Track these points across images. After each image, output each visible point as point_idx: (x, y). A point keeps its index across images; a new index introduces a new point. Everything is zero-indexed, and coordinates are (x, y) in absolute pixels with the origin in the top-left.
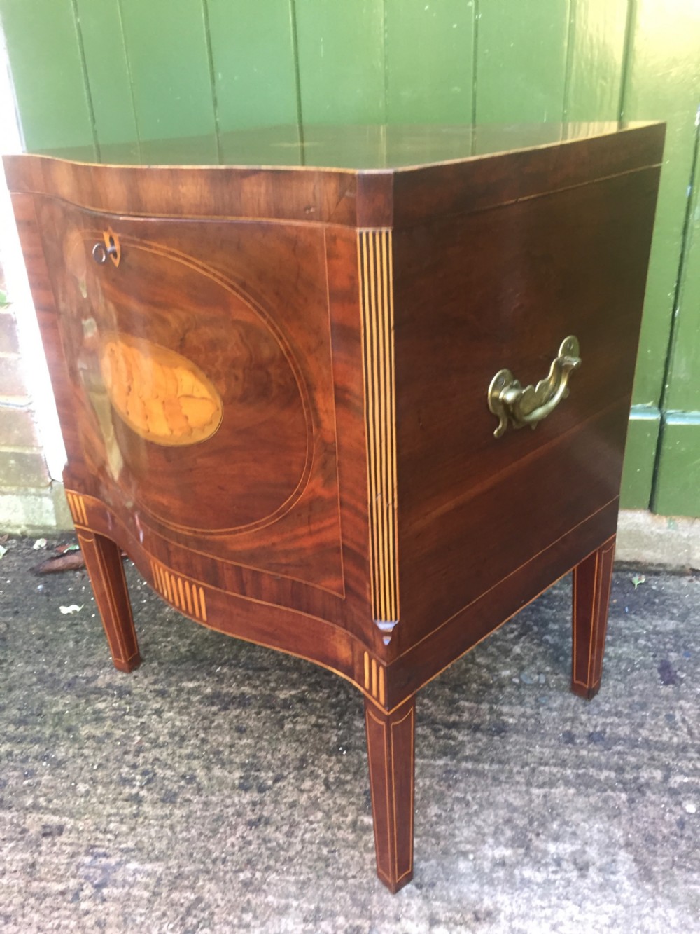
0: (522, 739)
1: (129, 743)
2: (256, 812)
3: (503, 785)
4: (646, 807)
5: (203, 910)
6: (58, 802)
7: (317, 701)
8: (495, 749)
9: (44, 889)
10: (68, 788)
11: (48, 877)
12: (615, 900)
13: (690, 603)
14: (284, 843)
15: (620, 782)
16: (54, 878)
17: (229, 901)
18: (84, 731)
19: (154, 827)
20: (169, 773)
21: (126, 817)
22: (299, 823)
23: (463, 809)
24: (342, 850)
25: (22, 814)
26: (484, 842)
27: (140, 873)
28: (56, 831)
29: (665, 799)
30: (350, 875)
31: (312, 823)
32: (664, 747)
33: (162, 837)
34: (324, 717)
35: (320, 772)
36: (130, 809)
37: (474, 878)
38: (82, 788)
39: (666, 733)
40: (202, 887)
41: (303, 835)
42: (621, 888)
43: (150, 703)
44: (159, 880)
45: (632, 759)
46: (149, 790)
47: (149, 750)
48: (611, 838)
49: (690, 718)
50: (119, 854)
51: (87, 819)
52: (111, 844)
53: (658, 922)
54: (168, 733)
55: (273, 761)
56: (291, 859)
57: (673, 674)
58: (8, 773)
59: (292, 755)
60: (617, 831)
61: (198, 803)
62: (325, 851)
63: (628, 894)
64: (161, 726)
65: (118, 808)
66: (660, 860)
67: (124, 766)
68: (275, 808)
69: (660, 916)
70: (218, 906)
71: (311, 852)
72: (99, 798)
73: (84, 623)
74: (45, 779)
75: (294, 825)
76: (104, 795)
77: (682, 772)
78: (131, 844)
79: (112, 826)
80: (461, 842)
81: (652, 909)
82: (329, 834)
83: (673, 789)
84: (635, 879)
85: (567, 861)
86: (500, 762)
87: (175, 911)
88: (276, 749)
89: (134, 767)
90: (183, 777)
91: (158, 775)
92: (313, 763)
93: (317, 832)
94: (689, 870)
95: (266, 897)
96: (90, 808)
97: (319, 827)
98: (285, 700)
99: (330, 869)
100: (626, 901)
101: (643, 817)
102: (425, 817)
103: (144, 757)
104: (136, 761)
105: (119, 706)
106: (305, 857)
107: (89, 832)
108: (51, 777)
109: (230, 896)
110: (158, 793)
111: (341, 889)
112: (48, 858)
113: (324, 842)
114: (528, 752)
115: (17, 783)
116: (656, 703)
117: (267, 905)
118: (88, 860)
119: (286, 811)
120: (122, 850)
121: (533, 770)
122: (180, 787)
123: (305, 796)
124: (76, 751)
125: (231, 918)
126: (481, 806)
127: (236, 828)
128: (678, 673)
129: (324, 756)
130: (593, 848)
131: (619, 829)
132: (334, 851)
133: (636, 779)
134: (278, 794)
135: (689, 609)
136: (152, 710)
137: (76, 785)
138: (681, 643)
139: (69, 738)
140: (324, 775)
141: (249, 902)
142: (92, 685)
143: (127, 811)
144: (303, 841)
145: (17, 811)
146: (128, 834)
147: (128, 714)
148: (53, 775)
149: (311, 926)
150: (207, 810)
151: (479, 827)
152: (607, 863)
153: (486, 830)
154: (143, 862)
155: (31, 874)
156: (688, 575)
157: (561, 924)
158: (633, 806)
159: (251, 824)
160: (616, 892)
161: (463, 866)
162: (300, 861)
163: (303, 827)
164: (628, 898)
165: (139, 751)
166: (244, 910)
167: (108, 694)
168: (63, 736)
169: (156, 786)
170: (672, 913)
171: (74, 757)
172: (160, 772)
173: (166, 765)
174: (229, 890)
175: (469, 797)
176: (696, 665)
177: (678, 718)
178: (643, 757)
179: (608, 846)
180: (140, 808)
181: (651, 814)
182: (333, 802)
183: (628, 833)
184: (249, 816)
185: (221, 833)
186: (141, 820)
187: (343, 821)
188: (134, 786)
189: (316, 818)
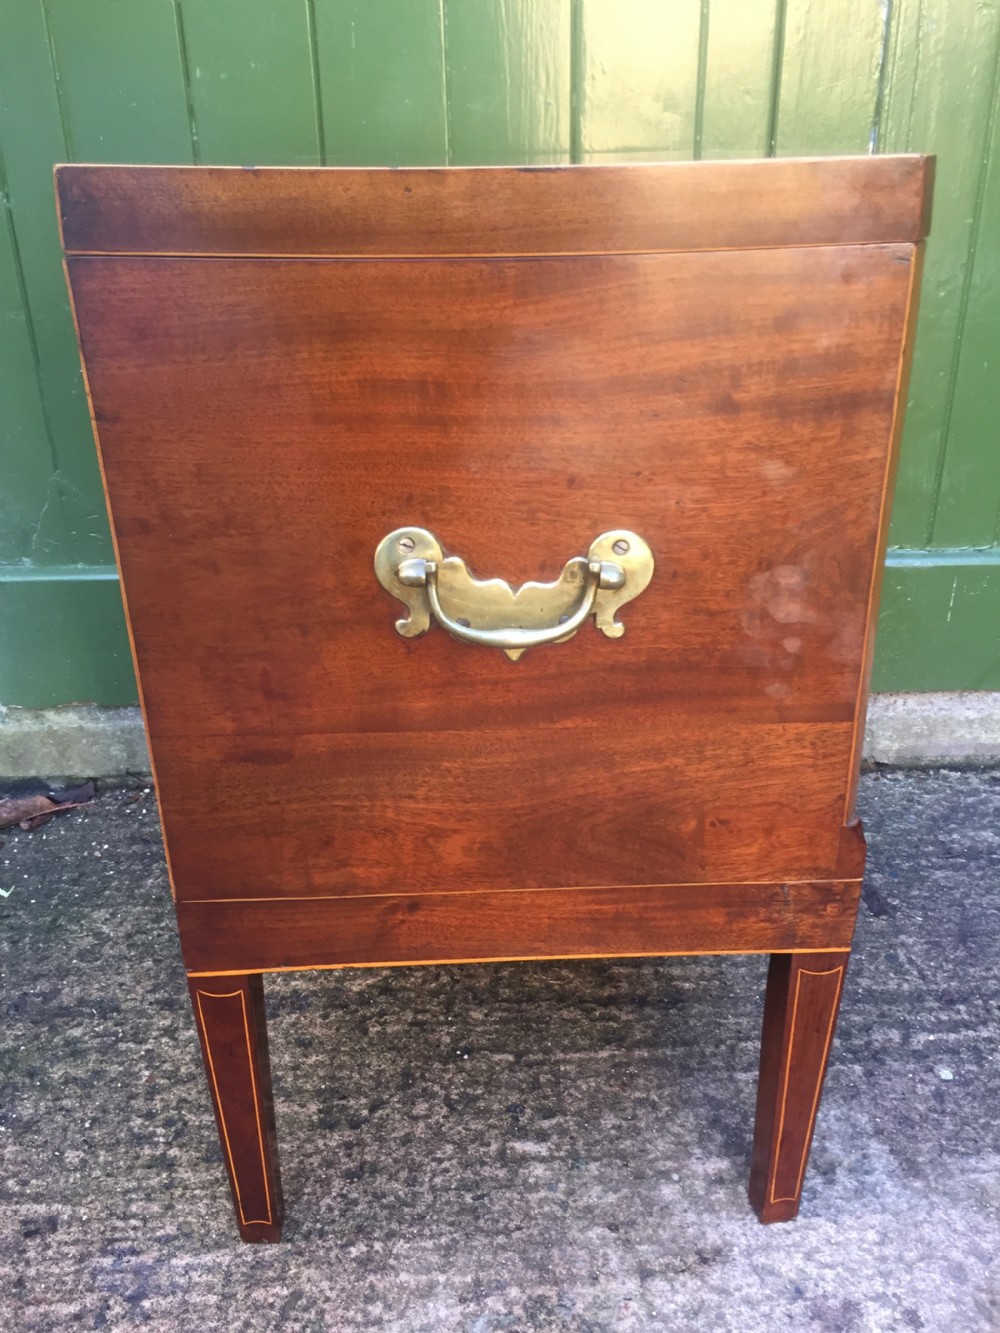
0: (708, 1009)
1: (134, 1082)
2: (353, 1157)
3: (696, 1073)
4: (889, 1079)
5: (306, 1309)
6: (40, 1182)
7: (409, 990)
8: (675, 1026)
9: (46, 1315)
10: (51, 1161)
11: (49, 1295)
12: (879, 1207)
13: (882, 807)
14: (406, 1195)
15: (848, 1050)
16: (58, 1296)
17: (343, 1289)
18: (57, 1073)
19: (201, 1200)
21: (153, 1190)
22: (421, 1165)
23: (649, 1113)
24: (493, 1192)
26: (690, 1155)
27: (196, 1270)
28: (44, 1226)
29: (911, 1066)
30: (512, 1226)
31: (440, 1161)
32: (894, 998)
33: (218, 1212)
34: (425, 1011)
35: (436, 1088)
36: (157, 1179)
37: (686, 1205)
38: (72, 1157)
39: (892, 979)
40: (297, 1276)
41: (431, 1180)
42: (882, 1191)
43: (155, 1020)
44: (228, 1275)
45: (857, 1019)
46: (181, 1147)
47: (168, 1089)
48: (854, 1126)
49: (918, 956)
50: (156, 1246)
51: (91, 1202)
52: (139, 1234)
53: (941, 1230)
54: (192, 1060)
55: (362, 1082)
56: (422, 1217)
57: (882, 901)
59: (390, 1070)
60: (859, 1116)
62: (468, 1198)
63: (894, 1197)
64: (178, 1051)
65: (138, 1179)
66: (925, 1147)
67: (134, 1117)
68: (380, 1148)
69: (941, 1221)
70: (327, 1299)
71: (448, 1203)
72: (104, 1168)
73: (20, 913)
75: (415, 1168)
76: (112, 1163)
77: (924, 1029)
78: (171, 1230)
79: (134, 1208)
80: (657, 1159)
81: (928, 1213)
82: (469, 1174)
83: (918, 1051)
84: (897, 1176)
86: (685, 1043)
87: (264, 1316)
88: (363, 1064)
89: (149, 1115)
91: (190, 1123)
92: (423, 1077)
93: (450, 1174)
94: (963, 1154)
95: (397, 1275)
96: (93, 1185)
97: (452, 1165)
98: (360, 993)
99: (481, 1223)
100: (893, 1207)
101: (888, 1093)
102: (600, 1131)
103: (162, 1100)
104: (150, 1107)
105: (105, 1029)
106: (442, 1211)
107: (100, 1220)
108: (18, 1148)
109: (342, 1282)
110: (197, 1150)
111: (504, 1248)
112: (42, 1268)
113: (464, 1186)
114: (720, 1024)
116: (870, 942)
117: (402, 1287)
118: (107, 1262)
119: (398, 1149)
120: (158, 1240)
121: (732, 1049)
123: (421, 1124)
124: (50, 1104)
125: (351, 1313)
126: (673, 1105)
127: (328, 1184)
128: (889, 900)
129: (437, 1065)
131: (861, 1113)
132: (482, 1197)
133: (868, 1044)
134: (380, 1127)
135: (882, 816)
136: (158, 1029)
137: (62, 1153)
138: (883, 860)
139: (34, 1086)
140: (442, 1093)
141: (372, 1287)
142: (54, 1003)
143: (154, 1182)
144: (433, 1189)
146: (162, 1215)
147: (121, 1040)
148: (20, 1144)
149: (472, 1307)
151: (677, 1135)
152: (858, 1161)
153: (688, 1138)
154: (196, 1253)
155: (19, 1297)
156: (872, 771)
157: (817, 1250)
158: (872, 1080)
159: (350, 1176)
160: (878, 1197)
161: (668, 1192)
162: (435, 1217)
163: (429, 1169)
164: (894, 1203)
165: (152, 1092)
166: (369, 1300)
167: (82, 1014)
168: (24, 1083)
169: (192, 1139)
170: (954, 1214)
171: (49, 1113)
172: (192, 1119)
173: (200, 1106)
174: (339, 1274)
175: (654, 1097)
176: (909, 887)
177: (902, 958)
178: (870, 1014)
179: (852, 1138)
180: (174, 1175)
181: (898, 1088)
182: (465, 1129)
183: (876, 1117)
184: (345, 1164)
185: (309, 1194)
186: (178, 1192)
187: (485, 1153)
188: (157, 1144)
189: (444, 1153)
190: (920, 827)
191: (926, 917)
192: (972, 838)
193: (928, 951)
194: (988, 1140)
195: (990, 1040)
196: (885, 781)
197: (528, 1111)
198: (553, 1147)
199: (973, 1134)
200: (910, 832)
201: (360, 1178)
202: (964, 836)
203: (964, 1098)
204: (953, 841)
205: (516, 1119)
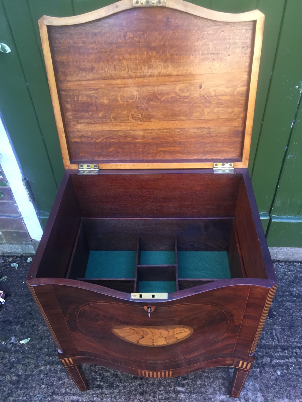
2: (141, 388)
3: (220, 369)
4: (265, 374)
6: (74, 390)
14: (153, 400)
15: (257, 364)
19: (109, 398)
20: (108, 374)
21: (98, 394)
23: (208, 380)
25: (63, 397)
26: (216, 394)
29: (271, 370)
31: (160, 391)
32: (269, 347)
36: (99, 392)
39: (271, 341)
41: (158, 397)
45: (260, 354)
46: (103, 382)
49: (278, 333)
51: (85, 397)
57: (272, 313)
58: (53, 379)
60: (257, 385)
61: (121, 387)
65: (95, 391)
66: (271, 395)
67: (92, 372)
68: (147, 386)
74: (66, 380)
75: (155, 393)
77: (276, 358)
80: (209, 394)
82: (167, 395)
83: (274, 365)
85: (242, 398)
89: (95, 372)
90: (114, 375)
91: (105, 375)
93: (163, 395)
94: (279, 398)
97: (163, 392)
101: (264, 378)
102: (197, 385)
103: (98, 367)
104: (95, 369)
108: (68, 379)
110: (107, 383)
115: (57, 383)
116: (267, 327)
119: (151, 387)
122: (114, 380)
126: (214, 378)
127: (136, 396)
128: (274, 312)
130: (250, 392)
133: (262, 362)
143: (98, 392)
145: (61, 395)
148: (68, 378)
150: (125, 389)
151: (214, 388)
152: (254, 398)
153: (217, 389)
158: (261, 373)
159: (141, 394)
163: (158, 393)
169: (105, 380)
172: (106, 374)
175: (210, 376)
176: (279, 308)
177: (274, 334)
178: (263, 352)
179: (254, 391)
180: (102, 390)
181: (267, 377)
182: (166, 382)
183: (260, 385)
184: (139, 390)
185: (132, 398)
186: (104, 395)
187: (171, 390)
188: (98, 381)
189: (161, 389)
190: (286, 285)
191: (282, 319)
192: (299, 290)
193: (281, 331)
194: (285, 394)
195: (291, 363)
196: (279, 266)
197: (181, 378)
198: (186, 389)
199: (282, 392)
200: (282, 287)
201: (143, 394)
202: (297, 289)
203: (282, 381)
204: (293, 291)
205: (178, 380)
